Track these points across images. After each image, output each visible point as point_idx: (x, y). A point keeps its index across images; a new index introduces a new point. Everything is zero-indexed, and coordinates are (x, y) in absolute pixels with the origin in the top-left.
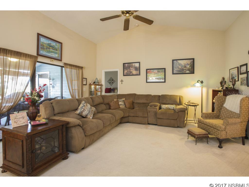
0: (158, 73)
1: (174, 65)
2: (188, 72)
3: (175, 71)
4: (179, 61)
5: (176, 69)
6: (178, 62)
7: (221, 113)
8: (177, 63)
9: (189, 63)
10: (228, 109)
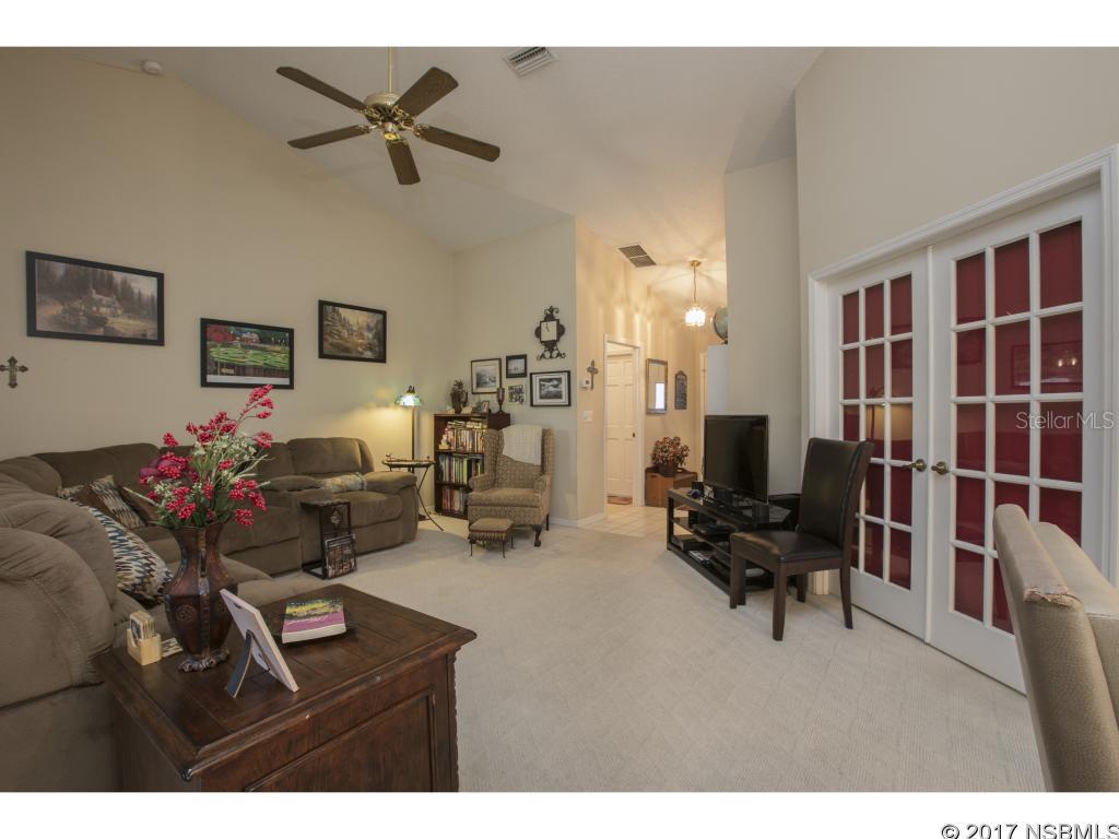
0: (262, 345)
1: (325, 323)
2: (368, 354)
3: (329, 347)
4: (341, 310)
5: (330, 340)
6: (338, 313)
7: (500, 472)
8: (336, 316)
9: (372, 325)
10: (514, 458)
